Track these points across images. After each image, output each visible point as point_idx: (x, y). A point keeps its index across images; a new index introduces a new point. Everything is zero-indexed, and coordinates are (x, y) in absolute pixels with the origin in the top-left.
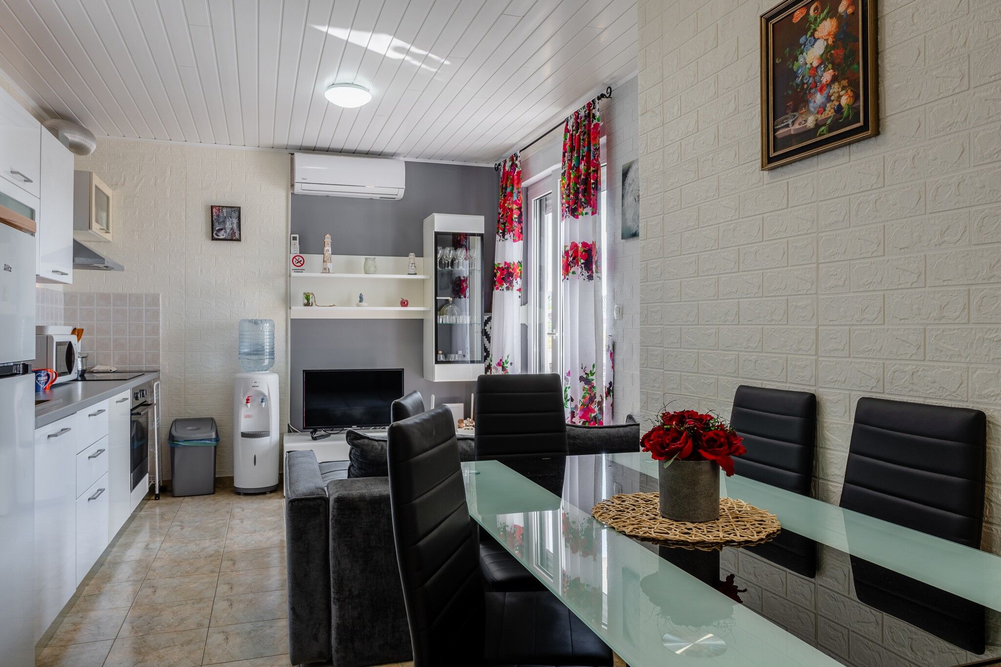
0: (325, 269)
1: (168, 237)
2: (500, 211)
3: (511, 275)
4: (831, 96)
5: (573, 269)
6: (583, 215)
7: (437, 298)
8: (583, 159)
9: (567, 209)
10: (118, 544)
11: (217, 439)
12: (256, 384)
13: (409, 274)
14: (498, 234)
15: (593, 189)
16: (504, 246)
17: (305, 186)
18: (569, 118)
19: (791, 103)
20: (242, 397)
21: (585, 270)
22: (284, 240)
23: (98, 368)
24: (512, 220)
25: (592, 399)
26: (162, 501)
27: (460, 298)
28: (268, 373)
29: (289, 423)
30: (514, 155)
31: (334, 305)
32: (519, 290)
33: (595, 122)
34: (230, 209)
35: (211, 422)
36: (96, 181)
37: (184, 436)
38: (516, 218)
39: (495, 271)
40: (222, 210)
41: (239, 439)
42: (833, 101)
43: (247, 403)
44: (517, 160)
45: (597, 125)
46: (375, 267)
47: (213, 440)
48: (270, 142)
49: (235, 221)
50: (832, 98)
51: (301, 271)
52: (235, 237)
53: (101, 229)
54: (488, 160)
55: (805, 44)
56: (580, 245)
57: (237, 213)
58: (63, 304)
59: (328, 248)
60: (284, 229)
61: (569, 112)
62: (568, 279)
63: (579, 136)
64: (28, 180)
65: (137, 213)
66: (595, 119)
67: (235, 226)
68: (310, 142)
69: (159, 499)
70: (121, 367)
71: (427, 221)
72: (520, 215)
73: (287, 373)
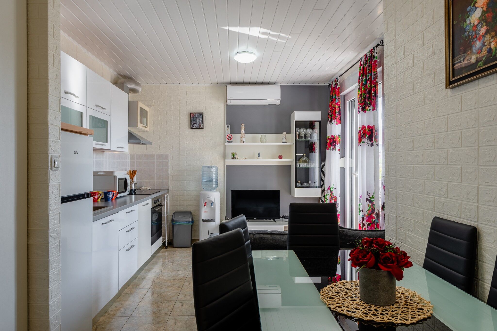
0: (241, 141)
1: (172, 128)
2: (330, 108)
3: (335, 142)
4: (485, 43)
5: (363, 140)
6: (368, 111)
7: (296, 154)
8: (368, 80)
9: (360, 108)
10: (145, 269)
11: (193, 221)
12: (209, 197)
13: (283, 142)
14: (328, 121)
15: (373, 96)
16: (331, 127)
17: (232, 101)
18: (362, 58)
19: (462, 48)
20: (202, 203)
21: (369, 140)
22: (223, 127)
23: (143, 188)
24: (336, 113)
25: (373, 211)
26: (169, 249)
27: (312, 153)
28: (215, 192)
29: (225, 215)
30: (337, 79)
31: (246, 159)
32: (339, 150)
33: (375, 59)
34: (199, 114)
35: (189, 213)
36: (140, 105)
37: (178, 220)
38: (337, 112)
39: (327, 140)
40: (195, 115)
41: (201, 223)
42: (486, 45)
43: (205, 205)
44: (338, 81)
45: (375, 61)
46: (266, 139)
47: (190, 222)
48: (216, 82)
49: (201, 119)
50: (486, 44)
51: (231, 142)
52: (201, 127)
53: (143, 126)
54: (324, 82)
55: (470, 11)
56: (367, 127)
57: (202, 116)
58: (129, 159)
59: (243, 131)
60: (223, 122)
61: (362, 55)
62: (360, 145)
63: (367, 67)
64: (103, 109)
65: (159, 117)
66: (375, 58)
67: (201, 122)
68: (235, 80)
69: (167, 248)
70: (153, 187)
71: (292, 115)
72: (340, 111)
73: (224, 191)
